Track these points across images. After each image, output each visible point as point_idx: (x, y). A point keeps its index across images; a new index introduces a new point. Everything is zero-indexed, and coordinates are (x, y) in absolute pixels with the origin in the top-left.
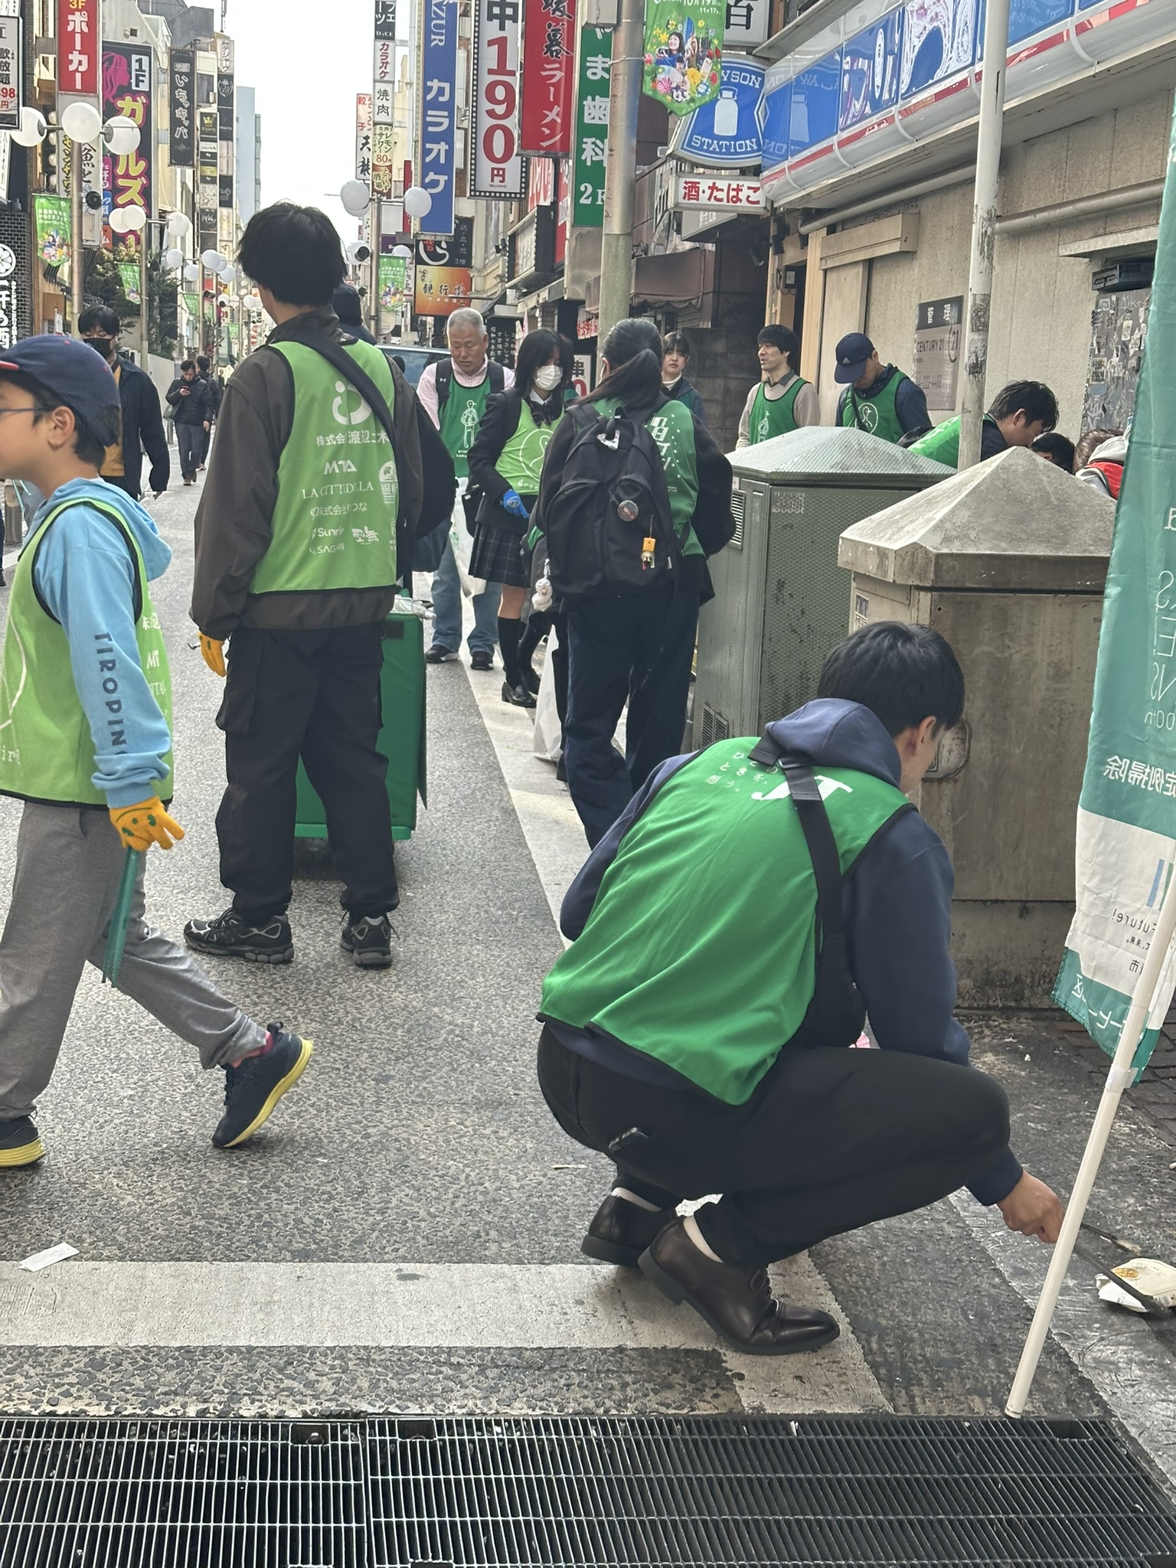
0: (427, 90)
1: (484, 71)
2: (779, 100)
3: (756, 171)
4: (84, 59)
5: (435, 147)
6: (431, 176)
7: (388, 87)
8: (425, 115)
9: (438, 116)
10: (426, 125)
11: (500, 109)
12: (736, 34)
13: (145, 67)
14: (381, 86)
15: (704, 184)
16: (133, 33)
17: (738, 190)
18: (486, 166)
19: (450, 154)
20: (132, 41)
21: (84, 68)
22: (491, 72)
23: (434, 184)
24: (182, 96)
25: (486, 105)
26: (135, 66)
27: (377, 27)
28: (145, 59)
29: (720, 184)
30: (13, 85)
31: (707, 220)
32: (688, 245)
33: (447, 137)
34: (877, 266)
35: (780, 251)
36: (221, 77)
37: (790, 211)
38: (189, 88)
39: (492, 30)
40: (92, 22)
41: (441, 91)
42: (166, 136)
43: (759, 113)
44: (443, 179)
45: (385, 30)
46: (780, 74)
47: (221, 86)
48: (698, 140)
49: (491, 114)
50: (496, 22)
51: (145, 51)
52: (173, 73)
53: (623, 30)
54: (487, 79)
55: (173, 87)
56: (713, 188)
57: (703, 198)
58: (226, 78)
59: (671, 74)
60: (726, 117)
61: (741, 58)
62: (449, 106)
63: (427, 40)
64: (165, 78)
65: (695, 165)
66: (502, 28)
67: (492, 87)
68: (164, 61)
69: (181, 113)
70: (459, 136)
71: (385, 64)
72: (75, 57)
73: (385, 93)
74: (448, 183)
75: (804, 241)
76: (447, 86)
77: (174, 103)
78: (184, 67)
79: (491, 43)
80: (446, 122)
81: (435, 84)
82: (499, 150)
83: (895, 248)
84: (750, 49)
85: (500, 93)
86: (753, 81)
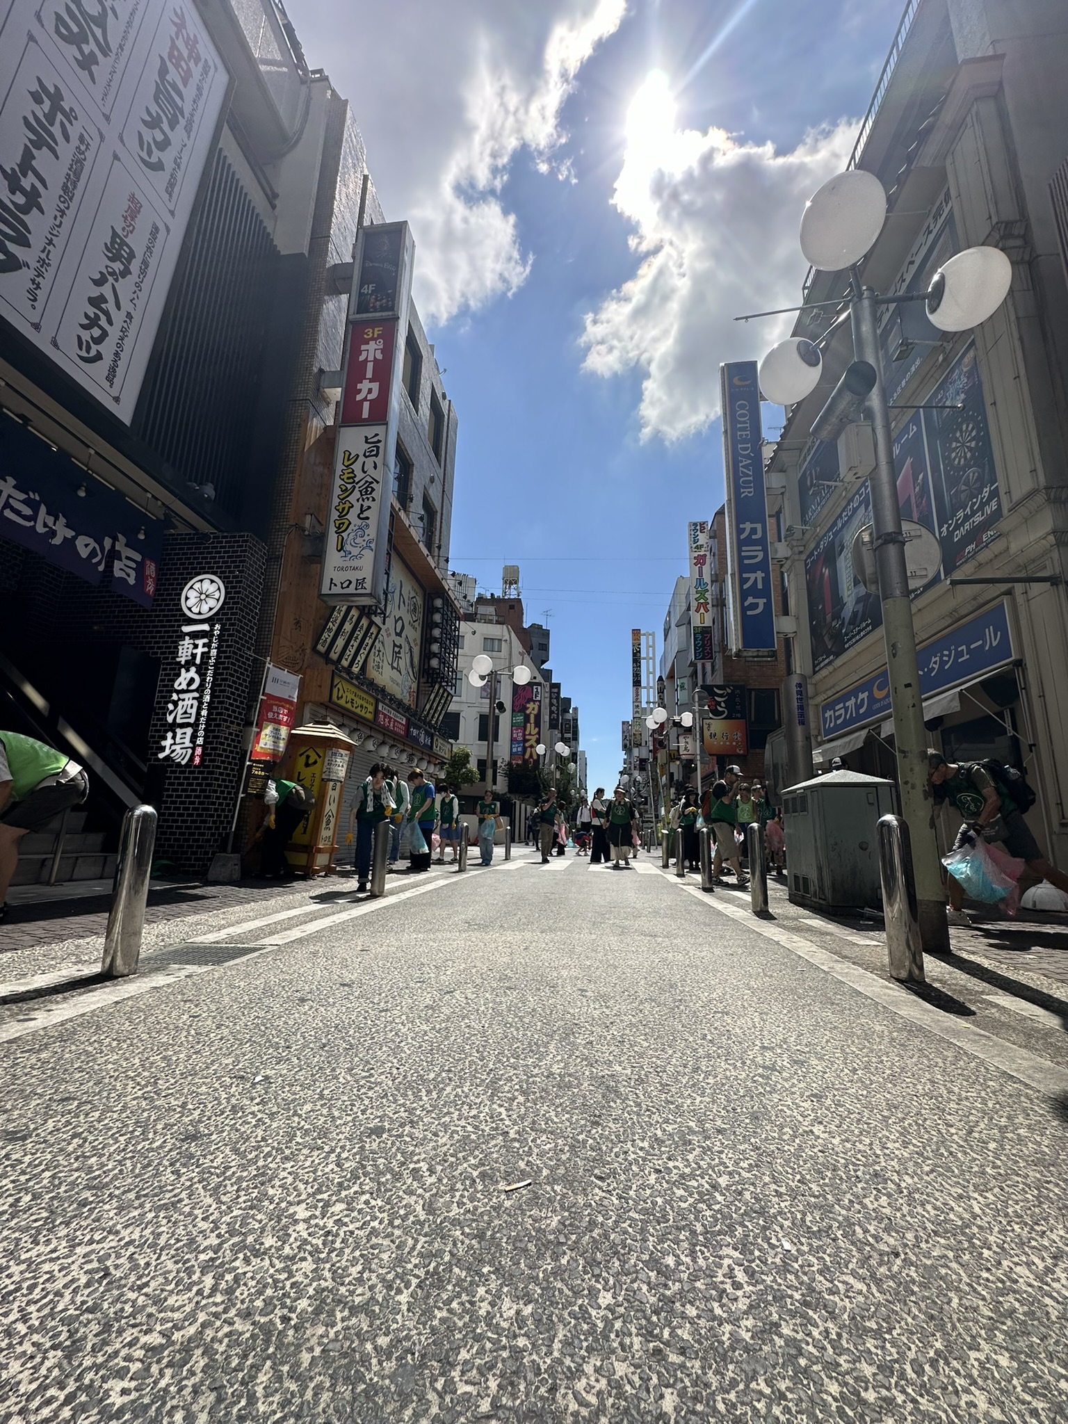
0: (740, 531)
4: (375, 386)
5: (752, 576)
6: (750, 600)
8: (740, 551)
9: (752, 550)
13: (539, 690)
16: (535, 678)
19: (766, 580)
26: (535, 690)
27: (634, 682)
28: (539, 687)
38: (557, 698)
41: (754, 531)
42: (547, 718)
44: (761, 602)
47: (574, 721)
51: (539, 684)
52: (551, 693)
55: (551, 698)
62: (762, 542)
64: (547, 695)
68: (548, 689)
69: (554, 708)
72: (364, 386)
74: (768, 606)
77: (551, 704)
78: (555, 690)
80: (761, 555)
81: (748, 526)
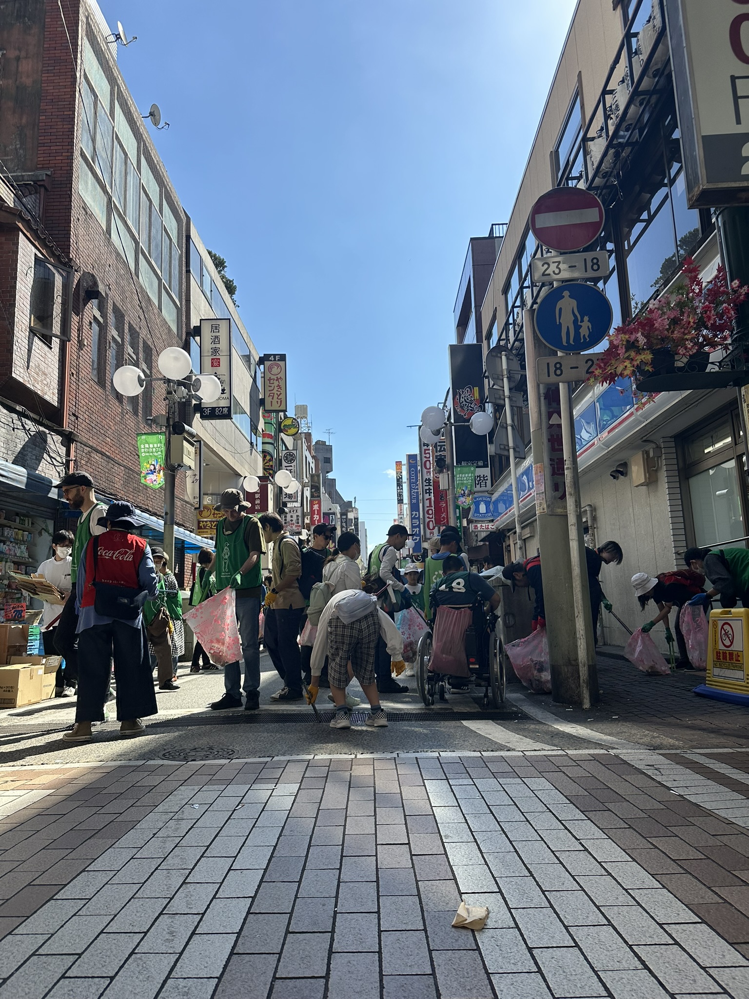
0: (412, 515)
1: (426, 506)
2: (496, 503)
3: (492, 521)
4: (318, 516)
5: (415, 529)
6: (415, 537)
7: (402, 516)
8: (412, 521)
9: (416, 522)
10: (412, 524)
11: (431, 516)
12: (483, 489)
13: (334, 518)
14: (401, 516)
15: (479, 525)
16: (330, 509)
17: (488, 526)
18: (428, 531)
19: (420, 531)
20: (330, 511)
21: (318, 519)
22: (427, 507)
23: (416, 539)
24: (344, 524)
25: (427, 516)
26: (331, 518)
27: (398, 500)
28: (334, 516)
29: (483, 525)
30: (300, 524)
31: (484, 535)
32: (482, 543)
33: (419, 526)
34: (526, 541)
35: (504, 541)
36: (355, 519)
37: (504, 530)
38: (346, 522)
39: (427, 496)
40: (320, 507)
41: (416, 514)
43: (491, 507)
44: (418, 538)
45: (400, 501)
46: (495, 497)
47: (355, 521)
48: (476, 515)
49: (428, 518)
50: (428, 494)
51: (334, 514)
52: (341, 518)
53: (450, 490)
54: (426, 509)
55: (342, 522)
56: (481, 526)
57: (479, 529)
58: (356, 519)
59: (462, 499)
60: (483, 508)
61: (486, 494)
62: (419, 518)
63: (411, 501)
64: (339, 520)
65: (476, 521)
66: (430, 495)
67: (428, 511)
68: (339, 516)
70: (422, 526)
71: (401, 510)
72: (315, 516)
73: (402, 518)
74: (420, 539)
75: (509, 537)
76: (417, 513)
78: (345, 517)
79: (427, 500)
80: (418, 522)
81: (414, 513)
82: (431, 527)
83: (529, 535)
84: (487, 492)
85: (430, 512)
86: (489, 499)
